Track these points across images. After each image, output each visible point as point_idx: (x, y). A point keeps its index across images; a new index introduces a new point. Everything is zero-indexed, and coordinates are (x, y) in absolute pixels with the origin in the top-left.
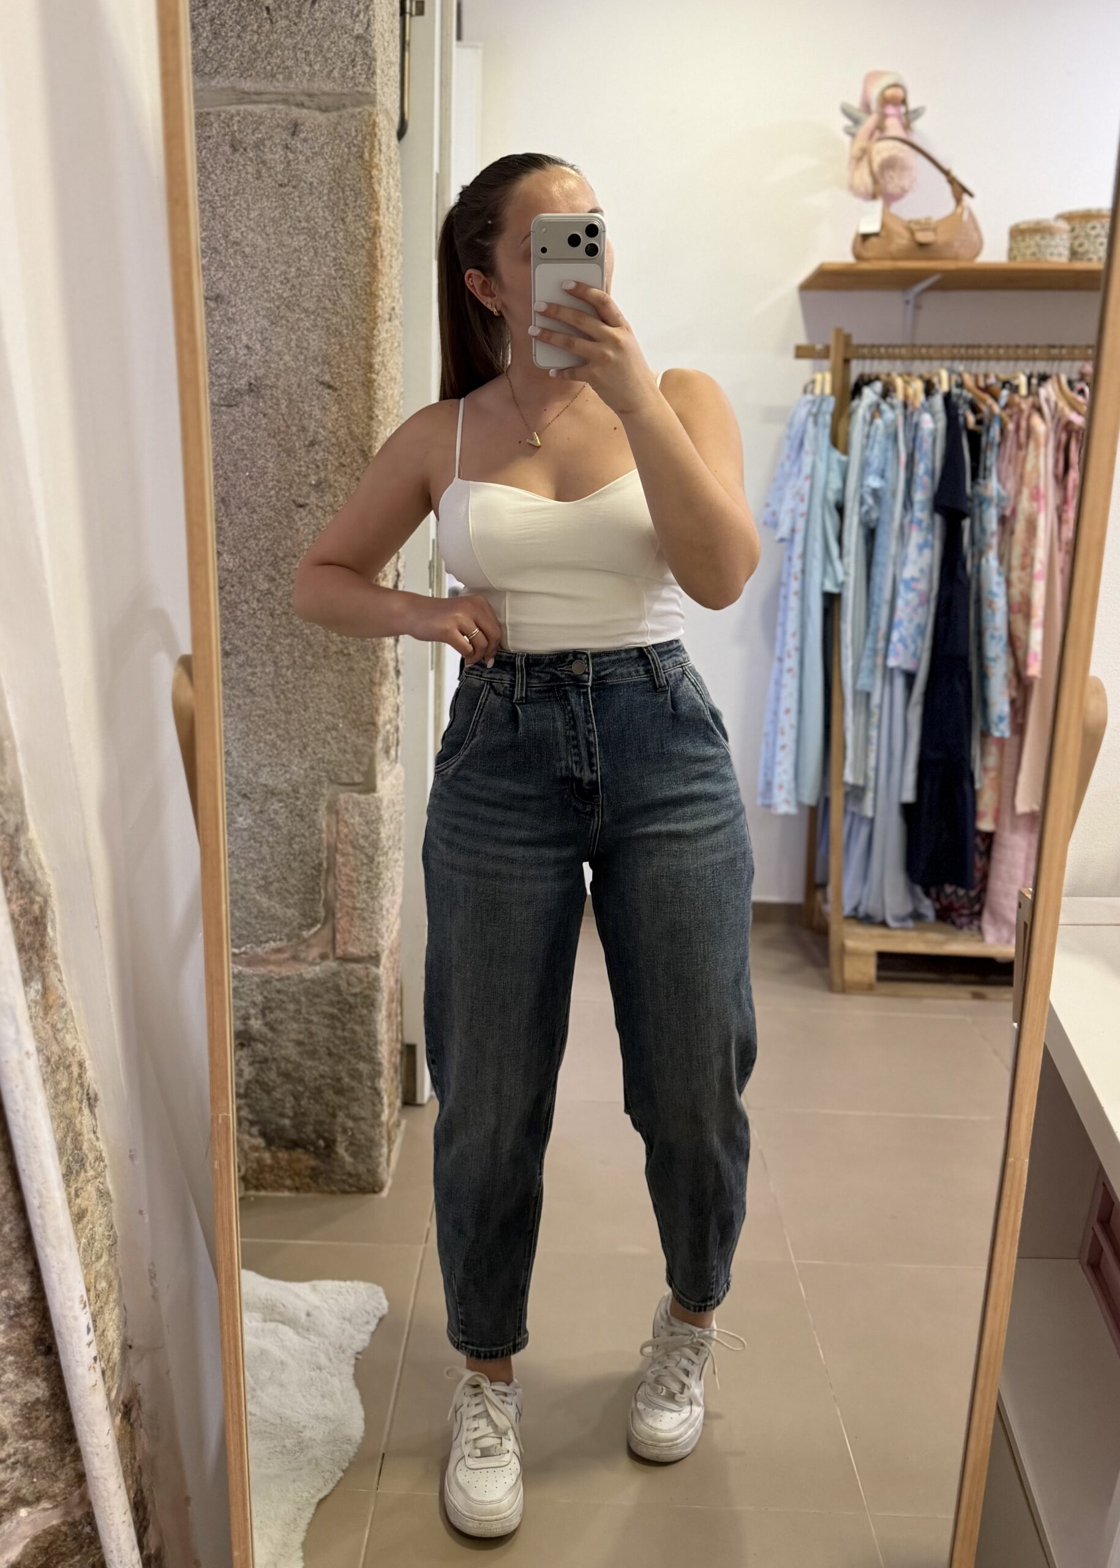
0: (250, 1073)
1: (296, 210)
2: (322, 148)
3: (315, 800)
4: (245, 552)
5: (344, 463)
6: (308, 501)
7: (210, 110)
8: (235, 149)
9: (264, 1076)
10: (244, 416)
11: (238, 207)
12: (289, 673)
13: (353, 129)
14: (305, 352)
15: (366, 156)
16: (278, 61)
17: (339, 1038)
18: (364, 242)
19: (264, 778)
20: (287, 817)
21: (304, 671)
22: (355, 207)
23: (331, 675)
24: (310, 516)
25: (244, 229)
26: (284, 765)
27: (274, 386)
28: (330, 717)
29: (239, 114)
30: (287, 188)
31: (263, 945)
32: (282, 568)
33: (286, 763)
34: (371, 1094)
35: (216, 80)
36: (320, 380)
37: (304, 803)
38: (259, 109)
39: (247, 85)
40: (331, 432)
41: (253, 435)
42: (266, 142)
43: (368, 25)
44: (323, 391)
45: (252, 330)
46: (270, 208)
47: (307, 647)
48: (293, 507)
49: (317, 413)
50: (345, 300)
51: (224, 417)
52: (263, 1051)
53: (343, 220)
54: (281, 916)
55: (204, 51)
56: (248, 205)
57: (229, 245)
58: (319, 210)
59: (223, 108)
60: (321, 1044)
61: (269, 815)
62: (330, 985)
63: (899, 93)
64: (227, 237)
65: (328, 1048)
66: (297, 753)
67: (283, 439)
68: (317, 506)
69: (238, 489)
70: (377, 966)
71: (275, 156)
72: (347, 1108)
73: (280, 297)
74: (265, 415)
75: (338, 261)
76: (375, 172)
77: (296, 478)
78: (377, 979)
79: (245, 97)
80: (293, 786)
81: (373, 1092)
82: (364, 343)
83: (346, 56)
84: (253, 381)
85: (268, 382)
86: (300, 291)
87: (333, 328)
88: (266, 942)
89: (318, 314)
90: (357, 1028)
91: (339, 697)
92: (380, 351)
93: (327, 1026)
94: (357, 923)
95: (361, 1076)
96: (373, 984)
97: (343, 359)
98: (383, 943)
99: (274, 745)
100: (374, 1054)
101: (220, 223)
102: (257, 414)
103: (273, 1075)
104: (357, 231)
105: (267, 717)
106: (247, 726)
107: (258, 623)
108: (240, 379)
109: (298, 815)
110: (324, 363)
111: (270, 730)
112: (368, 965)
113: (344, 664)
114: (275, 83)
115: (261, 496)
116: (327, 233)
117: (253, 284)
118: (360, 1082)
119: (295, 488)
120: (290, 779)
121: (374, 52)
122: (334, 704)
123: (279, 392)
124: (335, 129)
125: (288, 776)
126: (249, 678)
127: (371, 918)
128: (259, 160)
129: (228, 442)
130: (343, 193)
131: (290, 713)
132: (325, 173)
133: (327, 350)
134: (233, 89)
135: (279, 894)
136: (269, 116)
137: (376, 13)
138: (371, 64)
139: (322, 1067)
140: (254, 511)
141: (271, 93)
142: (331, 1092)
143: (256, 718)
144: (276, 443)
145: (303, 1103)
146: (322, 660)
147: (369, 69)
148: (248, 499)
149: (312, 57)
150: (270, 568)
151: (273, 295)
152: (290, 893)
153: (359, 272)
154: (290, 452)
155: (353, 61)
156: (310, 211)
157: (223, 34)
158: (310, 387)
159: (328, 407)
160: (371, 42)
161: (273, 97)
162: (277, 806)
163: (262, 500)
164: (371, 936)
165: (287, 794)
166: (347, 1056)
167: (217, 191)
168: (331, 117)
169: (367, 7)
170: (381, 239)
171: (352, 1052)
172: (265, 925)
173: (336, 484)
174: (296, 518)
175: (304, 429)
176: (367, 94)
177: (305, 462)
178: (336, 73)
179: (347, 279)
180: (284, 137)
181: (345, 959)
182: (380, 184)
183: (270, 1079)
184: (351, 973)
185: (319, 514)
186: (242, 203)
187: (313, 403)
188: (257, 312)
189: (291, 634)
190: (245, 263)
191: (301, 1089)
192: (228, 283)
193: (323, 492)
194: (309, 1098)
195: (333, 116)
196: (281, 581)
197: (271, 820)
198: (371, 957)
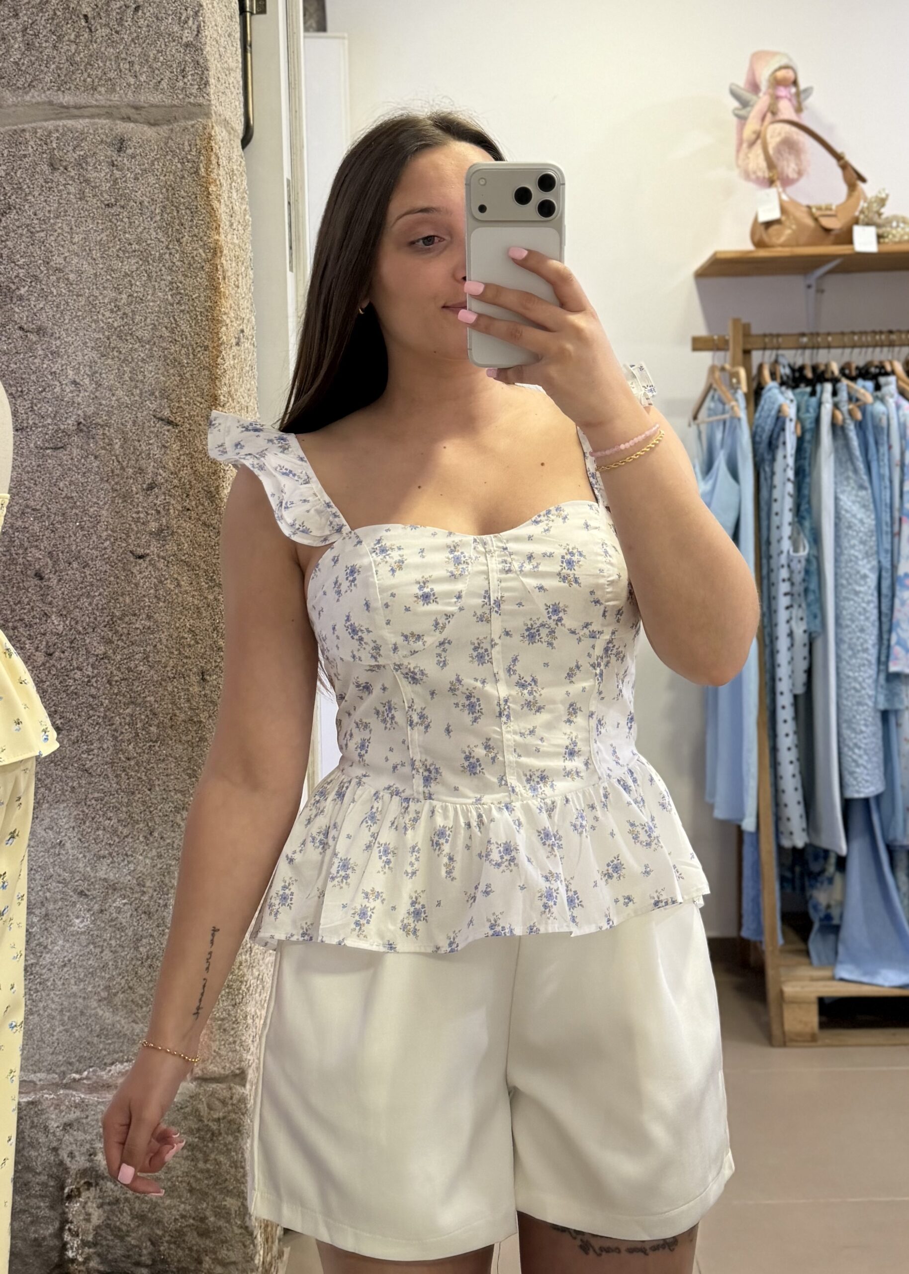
0: (100, 1216)
1: (125, 233)
2: (154, 165)
3: (163, 894)
4: (77, 613)
5: (188, 506)
6: (148, 551)
7: (26, 126)
8: (53, 167)
9: (115, 1219)
10: (72, 459)
11: (59, 231)
12: (131, 747)
13: (186, 143)
14: (140, 385)
15: (202, 171)
16: (99, 73)
17: (201, 1171)
18: (203, 264)
19: (104, 871)
20: (131, 915)
21: (148, 745)
22: (191, 227)
23: (181, 747)
24: (150, 568)
25: (66, 254)
26: (126, 855)
27: (107, 425)
28: (179, 795)
29: (57, 131)
30: (115, 208)
31: (108, 1068)
32: (120, 629)
33: (129, 853)
34: (241, 1234)
35: (30, 94)
36: (159, 415)
37: (152, 897)
38: (80, 124)
39: (66, 99)
40: (172, 473)
41: (83, 480)
42: (89, 160)
43: (198, 32)
44: (161, 428)
45: (79, 363)
46: (95, 231)
47: (151, 716)
48: (132, 559)
49: (156, 452)
50: (184, 327)
51: (49, 461)
52: (113, 1191)
53: (178, 241)
54: (128, 1033)
55: (16, 63)
56: (71, 229)
57: (51, 272)
58: (152, 231)
59: (39, 124)
60: (180, 1179)
61: (111, 914)
62: (187, 1110)
63: (789, 74)
64: (48, 263)
65: (189, 1183)
66: (141, 839)
67: (116, 483)
68: (158, 556)
69: (67, 540)
70: (244, 1086)
71: (99, 175)
72: (215, 1253)
73: (110, 326)
74: (96, 457)
75: (174, 285)
76: (212, 188)
77: (133, 526)
78: (243, 1100)
79: (64, 111)
80: (137, 879)
81: (243, 1231)
82: (207, 373)
83: (175, 66)
84: (82, 420)
85: (100, 421)
86: (133, 319)
87: (171, 357)
88: (112, 1064)
89: (155, 343)
90: (222, 1158)
91: (189, 772)
92: (225, 380)
93: (186, 1158)
94: (218, 1036)
95: (229, 1214)
96: (240, 1106)
97: (183, 391)
98: (249, 1057)
99: (115, 832)
100: (242, 1187)
101: (40, 248)
102: (87, 457)
103: (126, 1218)
104: (195, 252)
105: (106, 798)
106: (83, 811)
107: (93, 691)
108: (66, 418)
109: (145, 913)
110: (162, 397)
111: (110, 814)
112: (232, 1085)
113: (193, 733)
114: (97, 96)
115: (96, 548)
116: (161, 255)
117: (80, 313)
118: (228, 1222)
119: (133, 537)
120: (134, 870)
121: (206, 60)
122: (184, 780)
123: (112, 430)
124: (166, 144)
125: (132, 867)
126: (84, 756)
127: (233, 1029)
128: (81, 179)
129: (56, 489)
130: (178, 212)
131: (133, 793)
132: (156, 191)
133: (165, 382)
134: (50, 103)
135: (126, 1006)
136: (91, 131)
137: (206, 19)
138: (203, 74)
139: (183, 1206)
140: (87, 565)
141: (91, 106)
142: (195, 1234)
143: (93, 801)
144: (109, 488)
145: (162, 1248)
146: (169, 731)
147: (202, 79)
148: (79, 552)
149: (137, 67)
150: (106, 629)
151: (102, 325)
152: (137, 1005)
153: (200, 296)
154: (125, 498)
155: (183, 70)
156: (141, 233)
157: (37, 45)
158: (147, 424)
159: (166, 445)
160: (202, 50)
161: (96, 111)
162: (119, 903)
163: (95, 553)
164: (235, 1051)
165: (131, 888)
166: (212, 1192)
167: (35, 215)
168: (161, 132)
169: (196, 13)
170: (223, 260)
171: (217, 1187)
172: (110, 1044)
173: (180, 531)
174: (135, 571)
175: (141, 471)
176: (200, 105)
177: (143, 507)
178: (164, 84)
179: (185, 304)
180: (109, 153)
181: (204, 1079)
182: (219, 201)
183: (122, 1223)
184: (213, 1094)
185: (161, 564)
186: (64, 226)
187: (151, 442)
188: (85, 343)
189: (133, 703)
190: (69, 291)
191: (160, 1233)
192: (51, 313)
193: (165, 540)
194: (169, 1242)
195: (164, 130)
196: (119, 643)
197: (112, 920)
198: (235, 1076)
